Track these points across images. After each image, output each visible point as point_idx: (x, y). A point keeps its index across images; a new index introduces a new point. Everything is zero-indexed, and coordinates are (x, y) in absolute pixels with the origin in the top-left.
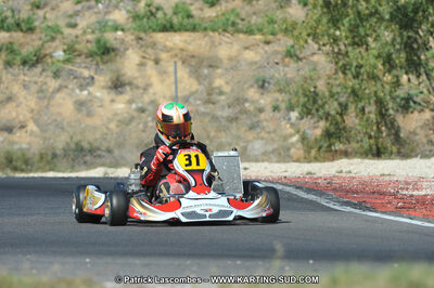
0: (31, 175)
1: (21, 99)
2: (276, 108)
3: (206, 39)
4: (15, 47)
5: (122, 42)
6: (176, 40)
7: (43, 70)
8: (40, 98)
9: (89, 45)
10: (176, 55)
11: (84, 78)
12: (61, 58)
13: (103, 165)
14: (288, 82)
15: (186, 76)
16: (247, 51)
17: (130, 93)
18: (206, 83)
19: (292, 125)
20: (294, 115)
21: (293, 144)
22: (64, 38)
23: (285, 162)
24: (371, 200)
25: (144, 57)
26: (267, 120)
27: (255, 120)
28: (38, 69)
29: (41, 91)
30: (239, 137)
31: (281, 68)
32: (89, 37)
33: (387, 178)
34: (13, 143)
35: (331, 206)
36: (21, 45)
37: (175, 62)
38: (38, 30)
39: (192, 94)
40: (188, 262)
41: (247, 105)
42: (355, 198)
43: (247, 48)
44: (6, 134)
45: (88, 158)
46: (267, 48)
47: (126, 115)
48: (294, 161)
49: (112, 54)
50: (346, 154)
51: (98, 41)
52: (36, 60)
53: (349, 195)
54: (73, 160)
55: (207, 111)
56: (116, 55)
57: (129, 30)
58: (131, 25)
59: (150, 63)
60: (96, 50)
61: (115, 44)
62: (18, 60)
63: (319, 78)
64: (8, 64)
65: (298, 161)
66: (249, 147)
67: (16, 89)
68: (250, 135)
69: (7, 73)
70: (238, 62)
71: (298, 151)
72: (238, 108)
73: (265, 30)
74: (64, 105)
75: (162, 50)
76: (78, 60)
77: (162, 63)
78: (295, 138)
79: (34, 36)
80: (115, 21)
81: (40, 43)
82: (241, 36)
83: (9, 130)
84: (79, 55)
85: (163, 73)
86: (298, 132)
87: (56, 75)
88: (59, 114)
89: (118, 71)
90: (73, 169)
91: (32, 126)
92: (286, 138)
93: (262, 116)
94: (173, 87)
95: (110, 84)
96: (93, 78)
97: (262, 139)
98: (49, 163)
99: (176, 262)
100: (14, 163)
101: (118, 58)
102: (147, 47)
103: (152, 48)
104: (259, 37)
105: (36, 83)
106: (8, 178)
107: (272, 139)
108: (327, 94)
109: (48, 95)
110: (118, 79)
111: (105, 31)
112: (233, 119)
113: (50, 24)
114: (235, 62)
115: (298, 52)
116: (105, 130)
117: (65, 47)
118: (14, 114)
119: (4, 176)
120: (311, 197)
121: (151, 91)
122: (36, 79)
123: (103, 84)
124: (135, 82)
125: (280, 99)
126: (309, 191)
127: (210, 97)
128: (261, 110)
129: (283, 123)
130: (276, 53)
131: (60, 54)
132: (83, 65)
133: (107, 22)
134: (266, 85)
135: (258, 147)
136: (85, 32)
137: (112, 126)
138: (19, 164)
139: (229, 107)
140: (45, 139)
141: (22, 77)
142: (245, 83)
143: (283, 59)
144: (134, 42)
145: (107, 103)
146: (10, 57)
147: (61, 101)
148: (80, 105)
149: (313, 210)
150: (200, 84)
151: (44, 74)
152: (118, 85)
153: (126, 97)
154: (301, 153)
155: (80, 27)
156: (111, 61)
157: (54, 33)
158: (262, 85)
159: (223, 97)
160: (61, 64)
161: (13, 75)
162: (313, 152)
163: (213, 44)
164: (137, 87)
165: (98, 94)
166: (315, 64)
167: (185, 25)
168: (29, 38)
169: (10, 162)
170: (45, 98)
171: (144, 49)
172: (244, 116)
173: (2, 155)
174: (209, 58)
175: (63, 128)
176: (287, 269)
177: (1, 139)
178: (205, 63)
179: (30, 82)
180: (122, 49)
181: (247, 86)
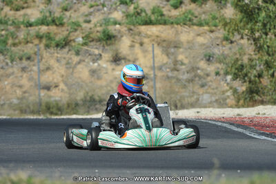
0: (62, 117)
1: (56, 69)
2: (217, 74)
3: (173, 29)
4: (52, 35)
5: (119, 31)
6: (154, 30)
7: (69, 50)
8: (67, 68)
9: (98, 34)
10: (153, 40)
11: (95, 55)
12: (81, 43)
14: (225, 57)
15: (160, 53)
16: (199, 37)
19: (228, 84)
20: (229, 78)
21: (228, 96)
22: (82, 30)
23: (223, 108)
25: (133, 42)
26: (211, 81)
27: (204, 81)
28: (66, 49)
29: (68, 63)
30: (193, 92)
31: (221, 48)
32: (99, 29)
34: (50, 97)
35: (252, 135)
36: (55, 34)
37: (153, 45)
38: (66, 25)
39: (164, 64)
41: (199, 71)
42: (268, 131)
43: (199, 35)
44: (46, 91)
46: (211, 35)
48: (229, 107)
49: (113, 39)
50: (262, 103)
51: (104, 32)
52: (65, 44)
53: (264, 128)
54: (89, 107)
55: (174, 75)
56: (115, 40)
57: (123, 24)
58: (125, 21)
59: (137, 45)
60: (102, 37)
61: (114, 33)
62: (53, 42)
63: (245, 54)
64: (47, 46)
65: (231, 107)
66: (200, 99)
67: (52, 62)
68: (201, 91)
69: (46, 52)
70: (193, 44)
71: (231, 101)
72: (193, 74)
73: (210, 24)
74: (83, 72)
75: (145, 37)
76: (92, 44)
77: (145, 45)
78: (229, 93)
79: (63, 29)
80: (114, 18)
81: (67, 32)
82: (195, 27)
83: (48, 88)
84: (93, 41)
85: (145, 51)
86: (231, 88)
87: (77, 53)
88: (80, 78)
89: (117, 50)
90: (88, 112)
91: (62, 86)
92: (224, 92)
93: (209, 78)
94: (152, 60)
95: (111, 59)
96: (101, 55)
97: (209, 93)
98: (73, 109)
100: (51, 110)
101: (116, 42)
102: (135, 35)
103: (139, 35)
104: (206, 28)
105: (64, 58)
106: (47, 119)
107: (215, 93)
109: (73, 66)
110: (117, 55)
111: (108, 25)
112: (191, 81)
113: (73, 21)
114: (191, 45)
115: (231, 38)
116: (109, 88)
117: (84, 35)
118: (51, 79)
119: (45, 118)
120: (240, 130)
121: (138, 63)
122: (65, 56)
123: (107, 59)
124: (128, 58)
125: (220, 67)
126: (238, 126)
127: (175, 66)
128: (208, 75)
129: (222, 83)
130: (217, 38)
131: (80, 40)
132: (95, 47)
133: (109, 19)
134: (211, 59)
135: (206, 98)
136: (95, 26)
137: (114, 85)
138: (54, 110)
139: (188, 73)
140: (70, 94)
141: (56, 54)
142: (198, 57)
143: (222, 42)
144: (127, 32)
145: (110, 71)
146: (48, 42)
147: (81, 70)
148: (93, 72)
149: (242, 138)
150: (169, 58)
151: (70, 52)
152: (116, 60)
153: (121, 67)
154: (234, 102)
155: (92, 22)
156: (110, 45)
157: (76, 26)
158: (209, 59)
159: (183, 67)
160: (80, 46)
161: (51, 54)
162: (242, 102)
163: (177, 33)
164: (129, 61)
165: (104, 65)
166: (242, 45)
167: (159, 21)
168: (60, 29)
169: (49, 108)
170: (70, 68)
171: (133, 36)
172: (197, 79)
173: (43, 104)
174: (175, 42)
175: (82, 87)
176: (223, 175)
177: (42, 94)
178: (172, 45)
179: (60, 58)
180: (119, 36)
181: (198, 59)
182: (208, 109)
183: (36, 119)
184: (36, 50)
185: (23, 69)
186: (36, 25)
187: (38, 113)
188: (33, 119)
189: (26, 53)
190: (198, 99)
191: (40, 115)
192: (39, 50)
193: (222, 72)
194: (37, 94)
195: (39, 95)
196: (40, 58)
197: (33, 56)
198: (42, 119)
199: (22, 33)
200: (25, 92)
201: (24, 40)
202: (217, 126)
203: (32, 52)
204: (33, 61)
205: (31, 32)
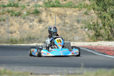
0: (17, 45)
1: (15, 25)
2: (82, 28)
3: (64, 9)
4: (13, 11)
5: (41, 10)
6: (56, 9)
7: (21, 17)
8: (20, 25)
9: (33, 11)
10: (55, 14)
11: (32, 19)
13: (36, 42)
14: (85, 21)
15: (58, 19)
16: (74, 13)
17: (44, 24)
18: (63, 21)
19: (86, 32)
21: (86, 37)
22: (26, 9)
23: (84, 42)
24: (107, 52)
25: (47, 14)
26: (79, 31)
27: (76, 31)
28: (19, 17)
29: (20, 23)
30: (72, 35)
31: (83, 17)
32: (33, 9)
33: (111, 46)
34: (12, 36)
35: (96, 53)
36: (15, 11)
37: (55, 15)
38: (19, 7)
39: (60, 24)
40: (59, 68)
41: (74, 27)
42: (102, 52)
43: (74, 12)
44: (11, 34)
45: (32, 40)
46: (79, 12)
47: (42, 29)
48: (87, 42)
50: (100, 40)
51: (36, 10)
52: (19, 15)
54: (28, 41)
55: (64, 28)
57: (43, 7)
58: (44, 5)
59: (49, 16)
60: (35, 12)
61: (39, 10)
62: (14, 14)
64: (12, 15)
66: (75, 38)
67: (14, 22)
68: (75, 35)
69: (11, 18)
71: (87, 39)
72: (72, 28)
73: (79, 7)
74: (26, 26)
75: (52, 12)
77: (52, 16)
79: (18, 8)
80: (39, 4)
81: (20, 10)
82: (73, 9)
83: (12, 33)
84: (30, 14)
85: (52, 18)
86: (87, 34)
87: (24, 19)
88: (25, 29)
89: (40, 17)
90: (28, 43)
91: (18, 32)
92: (84, 36)
93: (78, 30)
94: (55, 22)
95: (38, 21)
96: (34, 19)
97: (78, 36)
98: (22, 42)
99: (55, 68)
100: (13, 42)
101: (40, 14)
102: (48, 11)
104: (77, 9)
105: (19, 21)
106: (11, 46)
107: (81, 36)
110: (40, 20)
111: (37, 7)
112: (71, 30)
113: (23, 5)
114: (71, 16)
115: (88, 13)
116: (37, 33)
117: (27, 11)
118: (13, 29)
119: (10, 45)
120: (91, 51)
121: (49, 23)
122: (19, 19)
123: (36, 21)
124: (45, 21)
125: (83, 25)
126: (90, 49)
127: (65, 24)
128: (78, 28)
129: (84, 32)
130: (82, 13)
131: (25, 13)
132: (31, 16)
133: (37, 5)
134: (79, 21)
136: (32, 7)
137: (39, 32)
138: (14, 42)
139: (69, 27)
140: (21, 35)
141: (15, 19)
143: (84, 15)
144: (45, 10)
145: (37, 26)
148: (30, 26)
149: (91, 55)
150: (62, 21)
151: (21, 18)
152: (40, 21)
153: (42, 25)
155: (30, 6)
156: (38, 15)
157: (24, 7)
158: (78, 22)
159: (68, 25)
160: (25, 16)
161: (13, 18)
163: (65, 11)
164: (45, 22)
165: (35, 24)
166: (92, 16)
167: (58, 6)
168: (17, 9)
169: (12, 41)
170: (21, 25)
171: (47, 12)
172: (73, 30)
173: (10, 39)
174: (64, 14)
175: (26, 33)
176: (84, 70)
177: (9, 35)
178: (63, 16)
179: (17, 20)
181: (74, 22)
182: (78, 42)
183: (7, 46)
184: (7, 17)
185: (2, 25)
186: (7, 7)
187: (8, 43)
188: (5, 46)
189: (3, 18)
190: (73, 38)
192: (8, 17)
193: (84, 27)
194: (7, 35)
196: (8, 20)
197: (6, 19)
199: (1, 10)
200: (2, 34)
201: (2, 13)
203: (5, 18)
204: (6, 21)
205: (5, 10)
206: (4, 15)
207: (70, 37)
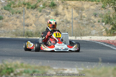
0: (33, 38)
1: (31, 17)
2: (99, 22)
3: (81, 3)
4: (30, 4)
5: (58, 3)
6: (73, 3)
7: (37, 10)
8: (36, 17)
9: (49, 3)
10: (72, 7)
11: (48, 12)
12: (42, 7)
14: (102, 15)
15: (75, 12)
16: (91, 6)
17: (60, 17)
18: (80, 14)
19: (103, 26)
20: (104, 24)
21: (103, 31)
22: (43, 2)
23: (101, 36)
25: (64, 7)
26: (96, 25)
27: (93, 25)
29: (36, 16)
30: (89, 29)
31: (101, 11)
32: (49, 1)
34: (28, 29)
35: (113, 48)
36: (31, 3)
37: (72, 9)
39: (77, 17)
40: (75, 62)
41: (91, 20)
43: (91, 5)
44: (27, 27)
46: (97, 5)
49: (55, 6)
51: (52, 3)
52: (35, 7)
55: (80, 22)
56: (56, 6)
59: (66, 9)
60: (51, 5)
61: (56, 3)
62: (30, 7)
63: (111, 14)
64: (28, 8)
65: (105, 36)
66: (92, 32)
67: (30, 15)
68: (92, 29)
69: (27, 11)
70: (89, 9)
71: (105, 33)
72: (89, 21)
73: (97, 1)
74: (42, 19)
75: (69, 5)
76: (46, 7)
77: (69, 9)
78: (104, 30)
79: (35, 1)
81: (36, 3)
82: (90, 2)
83: (28, 26)
85: (69, 11)
86: (105, 28)
87: (40, 12)
88: (41, 22)
89: (57, 11)
91: (33, 25)
92: (101, 30)
93: (95, 24)
94: (72, 15)
95: (55, 14)
96: (50, 12)
97: (95, 30)
98: (38, 35)
99: (72, 62)
100: (29, 35)
101: (57, 7)
103: (66, 5)
104: (95, 2)
105: (35, 13)
107: (98, 30)
108: (113, 18)
109: (38, 17)
110: (57, 13)
111: (53, 0)
112: (87, 24)
115: (105, 7)
117: (43, 4)
118: (29, 22)
119: (26, 38)
120: (108, 46)
121: (65, 16)
122: (35, 12)
123: (53, 14)
124: (61, 14)
125: (100, 19)
126: (108, 44)
127: (81, 18)
128: (95, 22)
129: (101, 26)
130: (99, 7)
131: (41, 6)
132: (48, 9)
134: (96, 15)
138: (30, 35)
139: (86, 21)
140: (37, 28)
141: (31, 12)
143: (101, 8)
144: (61, 3)
146: (28, 6)
147: (41, 18)
149: (109, 49)
150: (79, 14)
151: (37, 11)
152: (57, 15)
153: (59, 18)
154: (105, 34)
156: (55, 8)
158: (95, 15)
159: (85, 18)
160: (41, 9)
161: (29, 11)
162: (109, 34)
163: (82, 4)
164: (62, 15)
165: (51, 17)
166: (110, 10)
169: (28, 34)
170: (37, 17)
171: (64, 5)
172: (90, 23)
173: (25, 32)
174: (81, 8)
175: (42, 26)
176: (102, 65)
177: (25, 28)
178: (80, 9)
179: (33, 13)
180: (58, 5)
181: (91, 15)
182: (94, 36)
183: (23, 38)
184: (23, 9)
185: (18, 17)
187: (24, 36)
188: (21, 38)
189: (19, 11)
190: (90, 32)
191: (24, 37)
192: (24, 9)
194: (23, 28)
195: (24, 28)
196: (24, 13)
197: (22, 12)
198: (25, 39)
199: (18, 2)
200: (18, 27)
201: (18, 5)
202: (99, 44)
203: (21, 10)
204: (22, 14)
205: (21, 2)
206: (20, 7)
207: (86, 31)
